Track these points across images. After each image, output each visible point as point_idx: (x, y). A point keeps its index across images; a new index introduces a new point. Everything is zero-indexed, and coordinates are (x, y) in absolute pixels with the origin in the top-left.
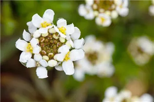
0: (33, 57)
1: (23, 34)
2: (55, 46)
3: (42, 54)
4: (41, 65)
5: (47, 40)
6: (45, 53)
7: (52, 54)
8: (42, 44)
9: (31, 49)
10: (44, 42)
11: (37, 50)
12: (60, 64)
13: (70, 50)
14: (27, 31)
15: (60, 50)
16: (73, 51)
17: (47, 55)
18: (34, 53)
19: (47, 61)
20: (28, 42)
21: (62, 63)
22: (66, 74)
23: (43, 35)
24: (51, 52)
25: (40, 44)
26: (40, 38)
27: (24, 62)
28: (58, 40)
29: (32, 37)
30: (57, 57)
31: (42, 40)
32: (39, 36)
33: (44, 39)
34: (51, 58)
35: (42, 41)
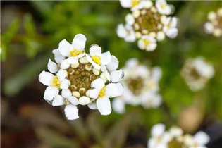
0: (60, 94)
1: (49, 66)
2: (87, 79)
3: (71, 89)
4: (70, 103)
5: (77, 72)
7: (83, 89)
8: (71, 77)
9: (58, 83)
10: (74, 74)
11: (65, 84)
12: (94, 101)
13: (106, 84)
14: (54, 61)
15: (94, 84)
16: (110, 85)
17: (77, 90)
18: (61, 88)
19: (78, 98)
20: (55, 74)
21: (96, 100)
22: (102, 114)
23: (72, 66)
24: (83, 87)
25: (68, 77)
26: (69, 70)
27: (50, 100)
28: (91, 72)
29: (59, 68)
30: (90, 93)
31: (71, 72)
32: (67, 66)
33: (73, 71)
34: (83, 94)
35: (71, 74)
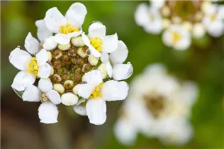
0: (36, 84)
1: (26, 41)
2: (79, 69)
3: (53, 80)
4: (49, 100)
5: (66, 56)
6: (60, 79)
7: (71, 82)
8: (56, 63)
9: (36, 68)
10: (61, 59)
11: (46, 71)
12: (83, 103)
13: (105, 80)
14: (35, 35)
15: (86, 77)
16: (109, 82)
17: (62, 82)
18: (39, 75)
19: (61, 94)
20: (33, 56)
21: (87, 100)
22: (91, 122)
23: (60, 47)
24: (70, 79)
25: (52, 62)
26: (54, 51)
27: (19, 90)
28: (86, 60)
29: (41, 48)
30: (79, 89)
31: (58, 54)
32: (53, 47)
33: (60, 55)
34: (69, 89)
35: (57, 57)
